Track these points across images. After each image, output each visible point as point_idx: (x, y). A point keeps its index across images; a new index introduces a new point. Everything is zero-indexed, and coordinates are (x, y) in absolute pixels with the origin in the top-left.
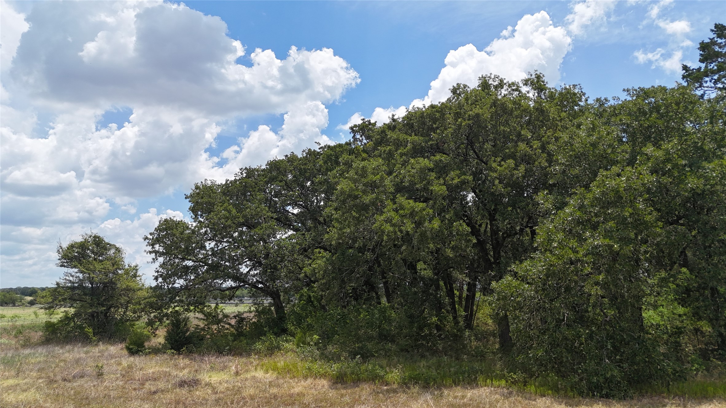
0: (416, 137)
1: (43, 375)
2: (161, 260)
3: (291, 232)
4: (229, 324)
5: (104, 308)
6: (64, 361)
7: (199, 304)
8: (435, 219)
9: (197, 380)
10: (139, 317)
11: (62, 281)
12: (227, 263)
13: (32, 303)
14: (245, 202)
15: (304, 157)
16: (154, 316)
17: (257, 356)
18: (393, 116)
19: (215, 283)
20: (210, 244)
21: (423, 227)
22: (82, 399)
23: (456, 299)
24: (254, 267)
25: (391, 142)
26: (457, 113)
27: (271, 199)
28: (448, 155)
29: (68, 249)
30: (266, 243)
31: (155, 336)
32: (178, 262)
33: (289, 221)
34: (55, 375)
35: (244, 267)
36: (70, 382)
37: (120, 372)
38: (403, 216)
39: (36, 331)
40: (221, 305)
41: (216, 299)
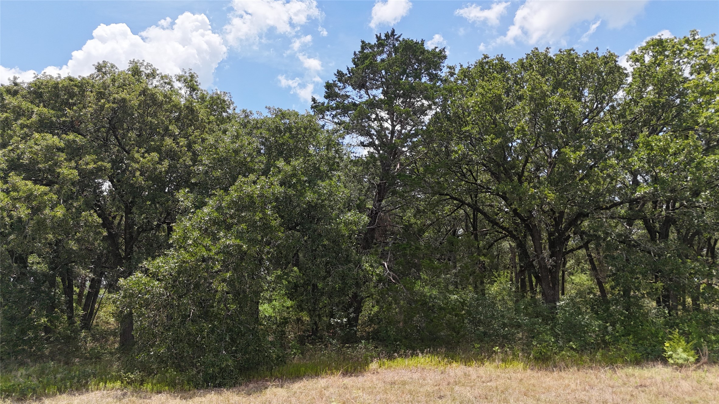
0: (45, 110)
8: (59, 207)
18: (15, 78)
21: (42, 214)
25: (9, 109)
26: (100, 93)
28: (84, 136)
38: (15, 199)
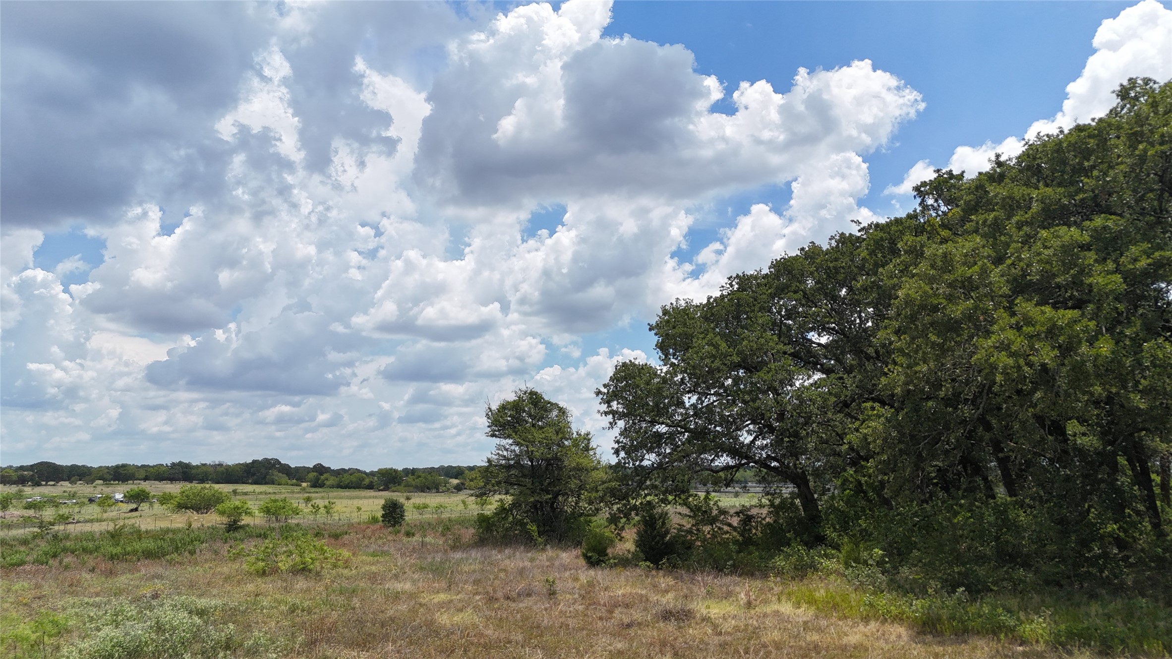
0: (1049, 190)
1: (480, 590)
2: (621, 424)
3: (817, 376)
4: (730, 525)
5: (550, 496)
6: (505, 570)
7: (681, 491)
8: (1102, 339)
9: (689, 611)
10: (597, 510)
11: (493, 456)
12: (718, 428)
13: (459, 488)
14: (739, 330)
15: (832, 248)
16: (618, 509)
17: (778, 579)
18: (998, 156)
19: (702, 459)
20: (689, 398)
21: (1077, 354)
22: (532, 628)
23: (1157, 490)
24: (760, 434)
25: (997, 204)
26: (1135, 134)
27: (781, 322)
28: (1120, 215)
29: (499, 411)
30: (778, 394)
31: (620, 540)
32: (646, 427)
33: (814, 357)
34: (495, 591)
35: (745, 434)
36: (514, 601)
37: (577, 591)
38: (1032, 337)
39: (467, 528)
40: (713, 494)
41: (705, 485)
